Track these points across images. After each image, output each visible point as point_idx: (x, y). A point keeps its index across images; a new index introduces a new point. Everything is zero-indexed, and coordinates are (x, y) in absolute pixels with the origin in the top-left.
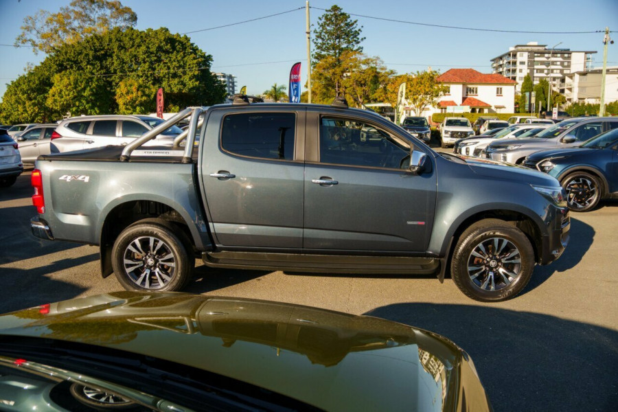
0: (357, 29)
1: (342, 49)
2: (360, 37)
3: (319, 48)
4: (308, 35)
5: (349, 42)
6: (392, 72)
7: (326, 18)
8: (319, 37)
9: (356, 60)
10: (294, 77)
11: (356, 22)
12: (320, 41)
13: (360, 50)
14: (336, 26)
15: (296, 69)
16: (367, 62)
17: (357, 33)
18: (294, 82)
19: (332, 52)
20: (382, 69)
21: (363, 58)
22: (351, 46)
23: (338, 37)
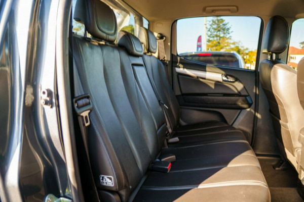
0: (228, 27)
1: (220, 37)
2: (230, 31)
3: (209, 36)
4: (205, 26)
5: (224, 33)
6: (247, 49)
7: (213, 21)
8: (209, 31)
9: (228, 43)
10: (199, 43)
11: (228, 23)
12: (209, 33)
13: (230, 38)
14: (218, 25)
15: (199, 39)
16: (234, 44)
17: (228, 29)
18: (199, 46)
19: (215, 38)
20: (242, 47)
21: (232, 42)
22: (225, 36)
23: (219, 31)
